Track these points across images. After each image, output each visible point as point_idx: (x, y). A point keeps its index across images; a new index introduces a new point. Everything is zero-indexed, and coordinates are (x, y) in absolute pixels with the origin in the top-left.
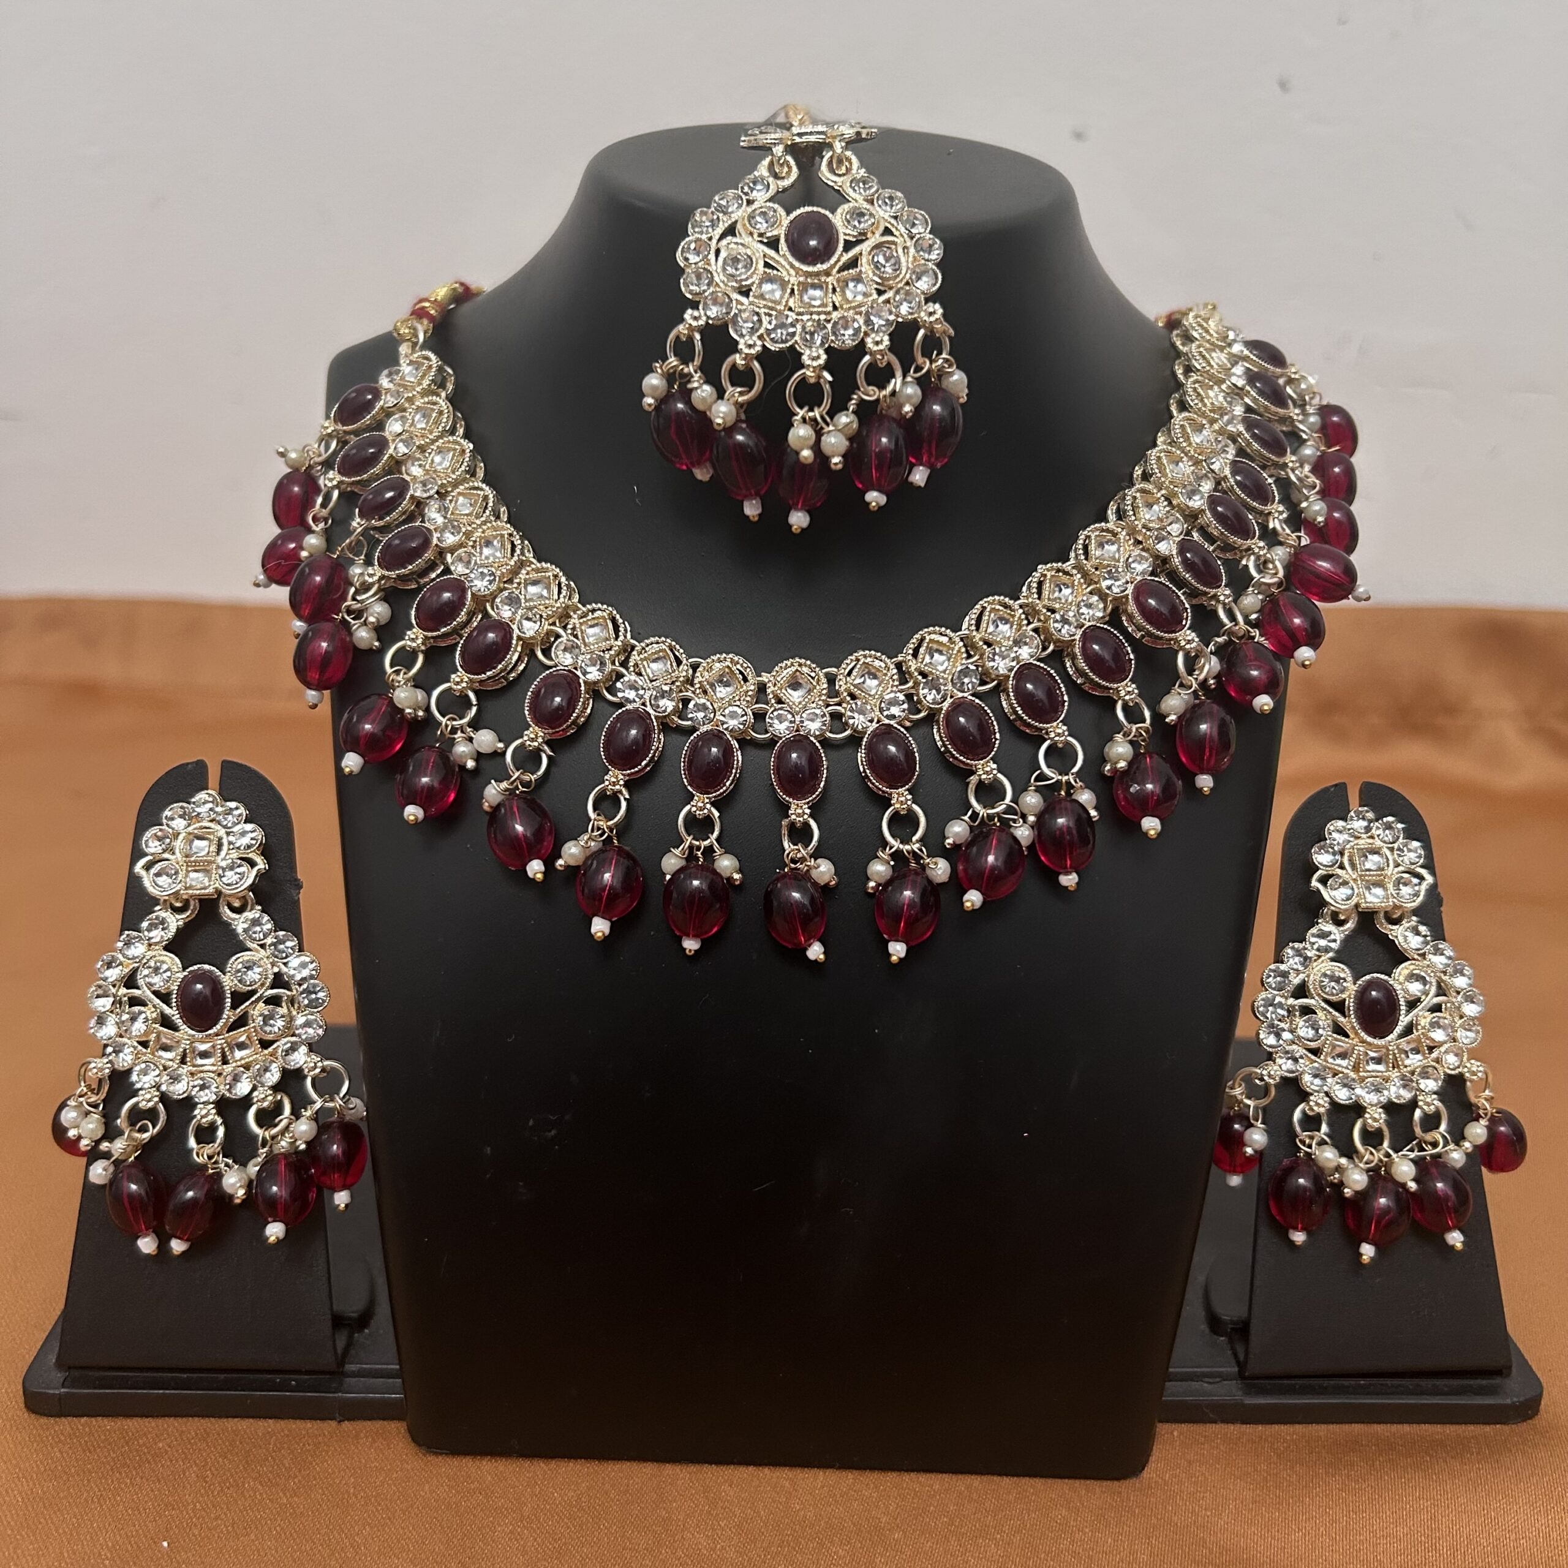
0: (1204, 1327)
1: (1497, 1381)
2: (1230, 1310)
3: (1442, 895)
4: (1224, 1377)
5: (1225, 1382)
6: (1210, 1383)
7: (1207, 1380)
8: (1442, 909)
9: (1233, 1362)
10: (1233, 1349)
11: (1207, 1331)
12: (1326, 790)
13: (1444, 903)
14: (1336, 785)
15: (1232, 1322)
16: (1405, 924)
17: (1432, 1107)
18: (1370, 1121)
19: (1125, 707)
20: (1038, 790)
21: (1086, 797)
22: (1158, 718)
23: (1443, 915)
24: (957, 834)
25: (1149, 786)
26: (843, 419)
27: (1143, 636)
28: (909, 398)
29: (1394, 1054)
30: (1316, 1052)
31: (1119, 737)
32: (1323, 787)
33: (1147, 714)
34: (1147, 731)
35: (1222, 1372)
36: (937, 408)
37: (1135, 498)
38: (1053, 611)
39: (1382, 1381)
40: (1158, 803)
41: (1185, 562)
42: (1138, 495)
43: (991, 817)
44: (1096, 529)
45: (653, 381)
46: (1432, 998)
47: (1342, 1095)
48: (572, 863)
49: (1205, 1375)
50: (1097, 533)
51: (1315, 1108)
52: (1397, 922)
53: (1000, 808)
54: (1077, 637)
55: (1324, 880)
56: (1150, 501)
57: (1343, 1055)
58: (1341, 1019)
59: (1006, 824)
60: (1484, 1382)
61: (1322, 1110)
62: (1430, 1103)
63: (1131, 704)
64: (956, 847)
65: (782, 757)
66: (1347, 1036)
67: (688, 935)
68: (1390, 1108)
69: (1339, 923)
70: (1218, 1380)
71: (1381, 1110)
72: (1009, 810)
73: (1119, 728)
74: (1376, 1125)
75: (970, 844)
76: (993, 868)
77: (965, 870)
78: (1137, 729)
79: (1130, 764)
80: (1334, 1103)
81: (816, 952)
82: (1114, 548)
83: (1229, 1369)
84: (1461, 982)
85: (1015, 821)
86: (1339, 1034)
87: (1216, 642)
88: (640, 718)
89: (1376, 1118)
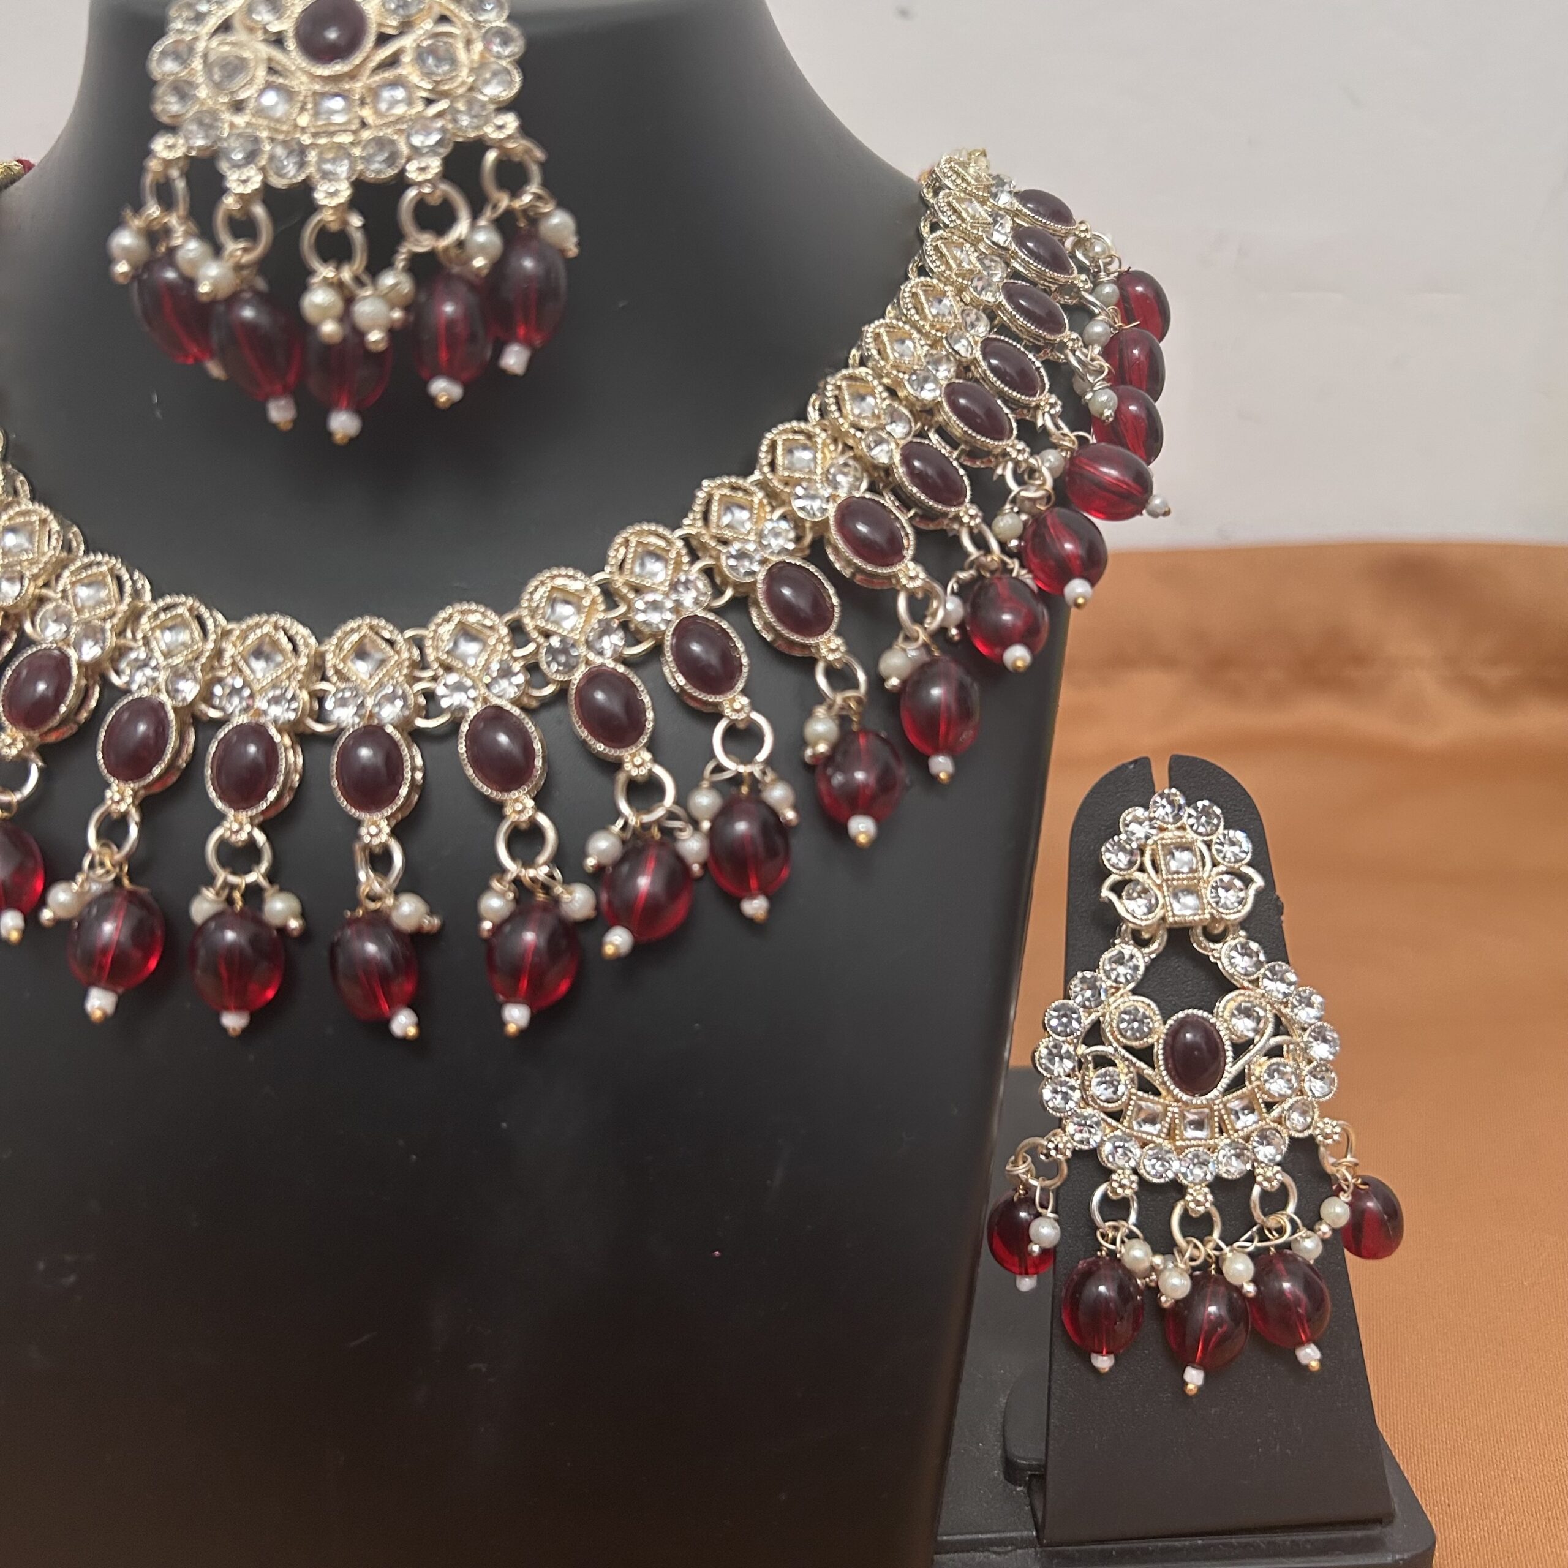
0: (997, 1472)
1: (1375, 1531)
2: (1027, 1453)
3: (1282, 899)
4: (1016, 1544)
5: (1019, 1551)
6: (998, 1553)
7: (995, 1549)
8: (1283, 918)
9: (1030, 1523)
10: (1031, 1505)
11: (1002, 1476)
12: (1123, 768)
13: (1285, 911)
14: (1135, 762)
15: (1031, 1467)
16: (1231, 942)
17: (1275, 1183)
18: (1192, 1205)
19: (831, 672)
20: (714, 786)
21: (778, 794)
22: (877, 681)
23: (1284, 925)
24: (602, 852)
25: (860, 776)
26: (388, 280)
27: (853, 574)
28: (482, 249)
29: (1221, 1117)
30: (1117, 1116)
31: (820, 711)
32: (1119, 763)
33: (862, 677)
34: (859, 701)
35: (1016, 1539)
36: (528, 264)
37: (839, 388)
38: (725, 542)
39: (1226, 1540)
40: (873, 798)
41: (912, 472)
42: (844, 384)
43: (645, 827)
44: (785, 431)
45: (125, 239)
46: (1268, 1040)
47: (1152, 1170)
48: (63, 914)
49: (992, 1543)
50: (785, 437)
51: (1120, 1191)
52: (1219, 938)
53: (659, 813)
54: (761, 577)
55: (1117, 888)
56: (862, 391)
57: (1152, 1120)
58: (1148, 1071)
59: (669, 834)
60: (1359, 1534)
61: (1128, 1192)
62: (1270, 1177)
63: (838, 666)
64: (600, 869)
65: (348, 754)
66: (1157, 1093)
67: (227, 1009)
68: (1218, 1185)
69: (1141, 942)
70: (1010, 1548)
71: (1207, 1190)
72: (671, 816)
73: (820, 698)
74: (1201, 1209)
75: (618, 863)
76: (651, 897)
77: (610, 903)
78: (845, 700)
79: (835, 748)
80: (1142, 1181)
81: (404, 1023)
82: (807, 455)
83: (1025, 1533)
84: (1306, 1015)
85: (681, 830)
86: (1146, 1092)
87: (959, 579)
88: (152, 710)
89: (1199, 1199)
